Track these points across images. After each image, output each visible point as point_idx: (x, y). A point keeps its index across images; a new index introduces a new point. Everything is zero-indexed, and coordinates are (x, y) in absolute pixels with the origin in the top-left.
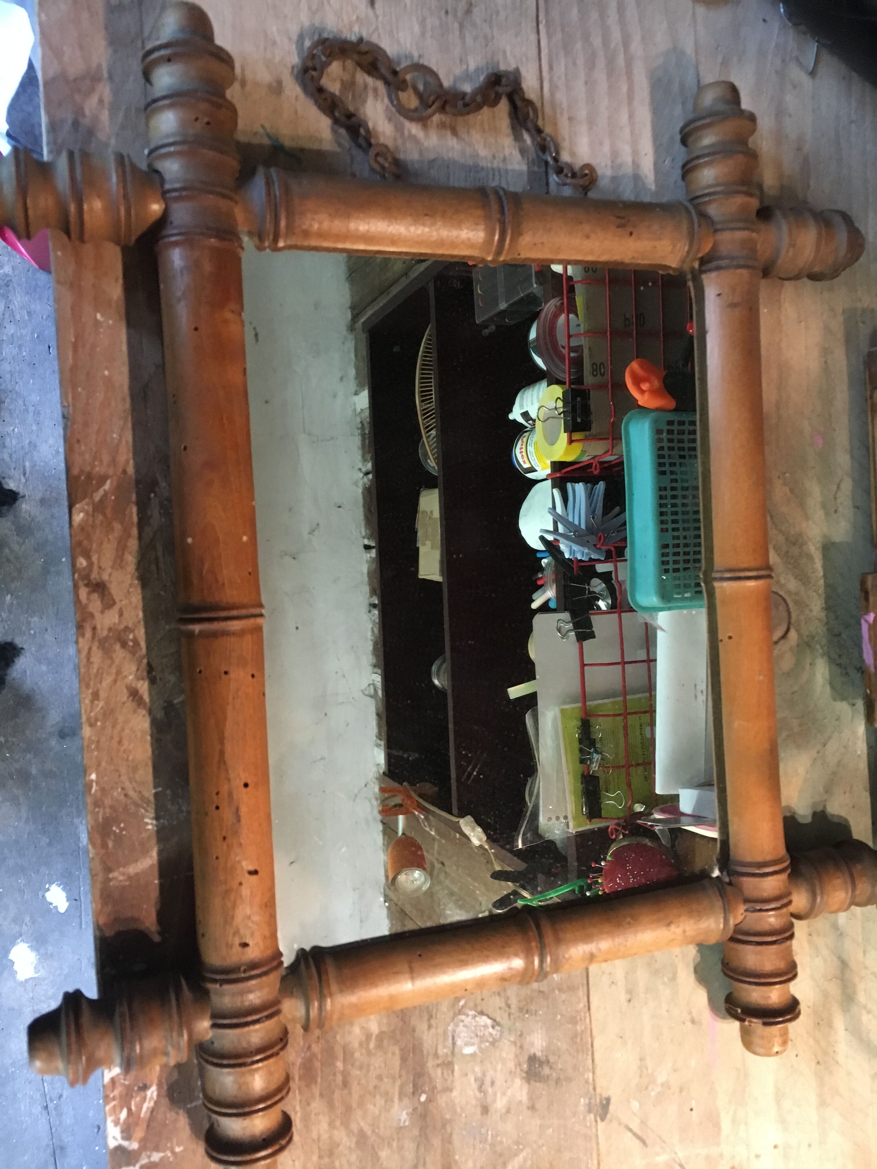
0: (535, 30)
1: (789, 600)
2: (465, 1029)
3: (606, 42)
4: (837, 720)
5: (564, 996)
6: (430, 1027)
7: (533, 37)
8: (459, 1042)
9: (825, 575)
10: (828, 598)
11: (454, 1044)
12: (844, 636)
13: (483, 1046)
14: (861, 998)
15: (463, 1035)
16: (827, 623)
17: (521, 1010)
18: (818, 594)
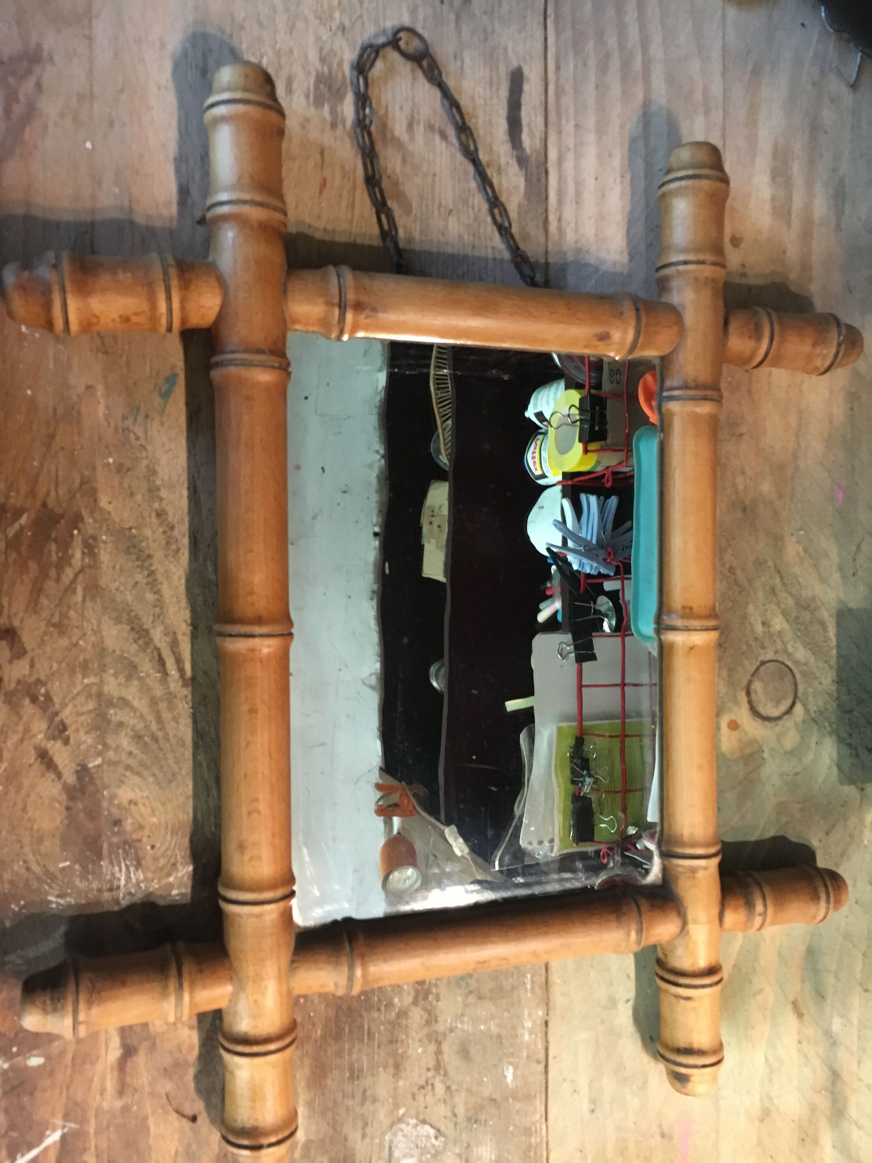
0: (542, 27)
1: (795, 671)
2: (403, 1139)
3: (622, 42)
4: (843, 806)
5: (518, 1106)
6: (364, 1136)
7: (539, 34)
8: (396, 1154)
9: (838, 646)
10: (840, 670)
11: (391, 1155)
12: (855, 713)
13: (423, 1158)
14: (853, 1112)
15: (401, 1145)
16: (838, 698)
17: (469, 1119)
18: (829, 666)
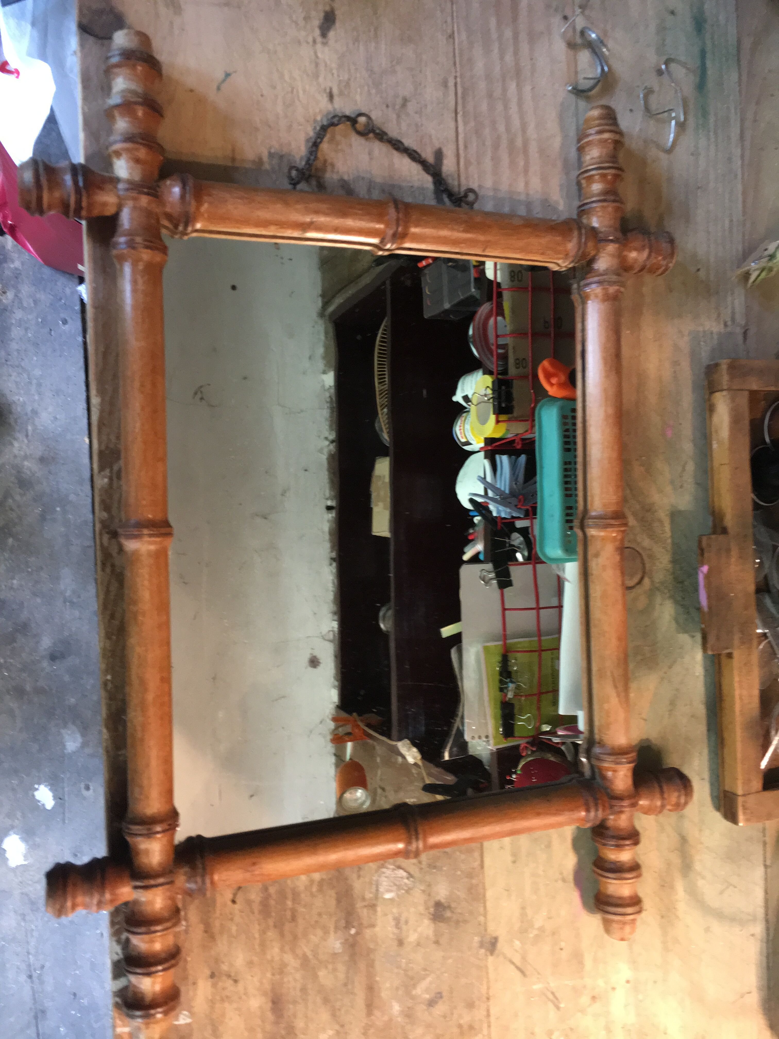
0: (454, 119)
1: (644, 554)
2: (386, 879)
3: (508, 129)
4: (680, 648)
5: (463, 857)
6: (359, 877)
7: (452, 125)
8: (381, 889)
9: (672, 537)
10: (674, 553)
11: (377, 890)
12: (686, 583)
13: (400, 893)
14: (697, 866)
15: (385, 883)
16: (673, 573)
17: (429, 866)
18: (667, 551)
